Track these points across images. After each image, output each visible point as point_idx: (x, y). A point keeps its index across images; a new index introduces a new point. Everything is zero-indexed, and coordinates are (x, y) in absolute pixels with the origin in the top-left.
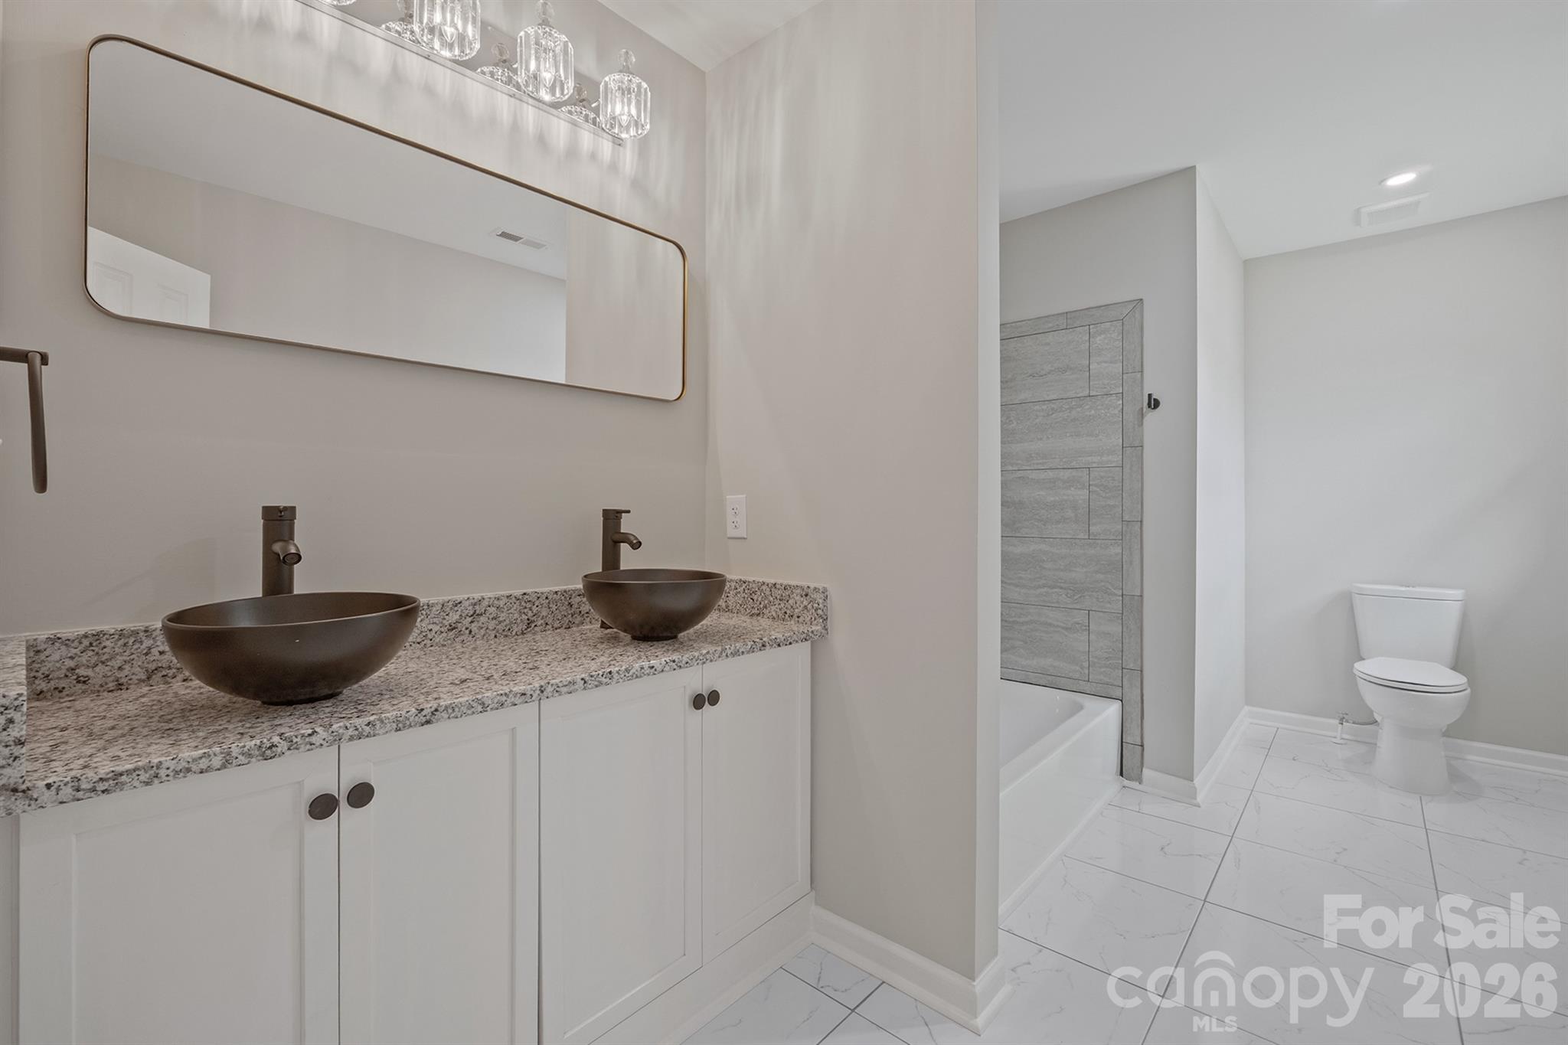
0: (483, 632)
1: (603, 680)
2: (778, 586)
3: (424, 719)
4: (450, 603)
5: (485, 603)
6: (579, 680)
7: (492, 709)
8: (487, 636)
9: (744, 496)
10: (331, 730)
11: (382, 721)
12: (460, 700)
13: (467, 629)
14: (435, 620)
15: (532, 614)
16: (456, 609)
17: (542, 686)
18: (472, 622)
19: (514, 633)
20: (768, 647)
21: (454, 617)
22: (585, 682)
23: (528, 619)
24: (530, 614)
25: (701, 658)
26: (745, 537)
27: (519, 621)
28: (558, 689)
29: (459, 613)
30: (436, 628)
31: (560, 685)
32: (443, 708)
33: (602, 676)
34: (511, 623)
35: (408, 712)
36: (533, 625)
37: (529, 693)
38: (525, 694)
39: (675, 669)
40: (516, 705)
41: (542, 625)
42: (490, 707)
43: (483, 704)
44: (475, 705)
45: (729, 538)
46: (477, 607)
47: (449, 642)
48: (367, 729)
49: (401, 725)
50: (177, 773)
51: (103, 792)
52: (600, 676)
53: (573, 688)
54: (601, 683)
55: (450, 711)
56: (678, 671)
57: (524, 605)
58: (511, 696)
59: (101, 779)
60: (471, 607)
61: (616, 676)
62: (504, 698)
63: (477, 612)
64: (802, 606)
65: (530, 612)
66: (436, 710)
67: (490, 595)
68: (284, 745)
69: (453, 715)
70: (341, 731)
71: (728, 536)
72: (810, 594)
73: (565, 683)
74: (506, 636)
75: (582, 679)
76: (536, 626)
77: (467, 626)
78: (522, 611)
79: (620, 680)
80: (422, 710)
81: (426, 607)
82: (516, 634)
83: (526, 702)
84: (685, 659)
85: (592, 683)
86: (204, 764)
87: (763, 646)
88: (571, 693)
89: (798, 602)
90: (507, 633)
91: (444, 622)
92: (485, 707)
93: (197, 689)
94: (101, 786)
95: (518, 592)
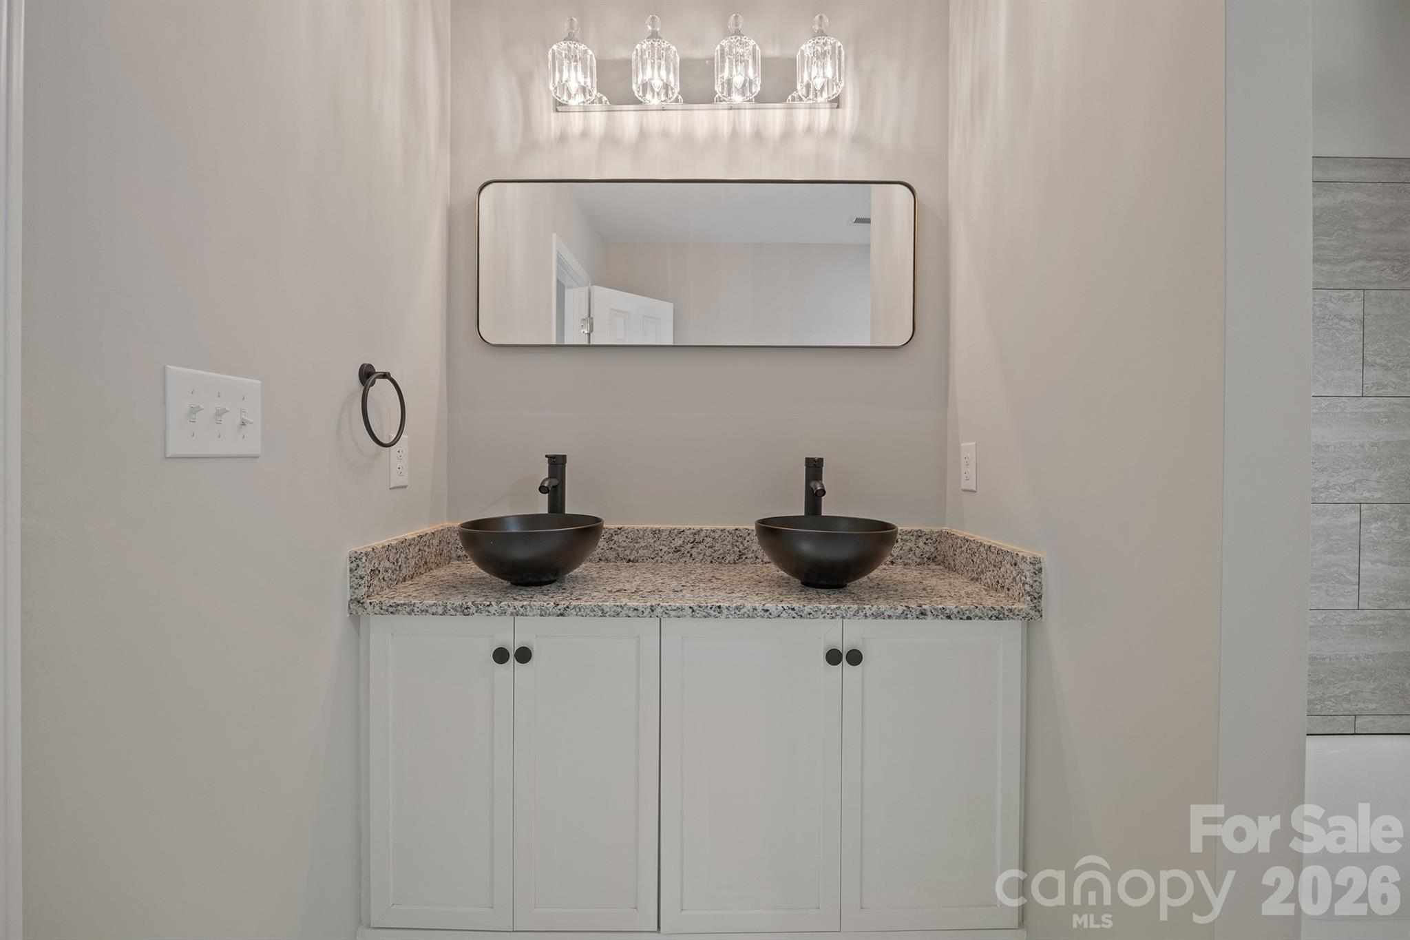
0: (701, 557)
1: (712, 612)
2: (993, 550)
3: (559, 612)
4: (676, 531)
5: (703, 534)
6: (687, 608)
7: (609, 615)
8: (704, 560)
9: (974, 443)
10: (500, 605)
11: (531, 607)
12: (589, 603)
13: (688, 552)
14: (664, 543)
15: (743, 548)
16: (680, 535)
17: (653, 606)
18: (692, 548)
19: (727, 562)
20: (930, 616)
21: (679, 542)
22: (693, 611)
23: (740, 552)
24: (741, 547)
25: (829, 612)
26: (975, 490)
27: (731, 552)
28: (667, 612)
29: (682, 539)
30: (665, 549)
31: (669, 608)
32: (572, 607)
33: (711, 608)
34: (725, 553)
35: (548, 604)
36: (744, 557)
37: (641, 609)
38: (637, 610)
39: (794, 618)
40: (629, 617)
41: (752, 558)
42: (609, 613)
43: (603, 610)
44: (596, 609)
45: (964, 490)
46: (697, 536)
47: (675, 561)
48: (522, 610)
49: (543, 613)
50: (422, 611)
51: (391, 613)
52: (708, 608)
53: (681, 613)
54: (709, 615)
55: (578, 610)
56: (798, 620)
57: (736, 538)
58: (625, 608)
59: (390, 605)
60: (692, 536)
61: (725, 611)
62: (620, 609)
63: (697, 540)
64: (1012, 577)
65: (741, 545)
66: (568, 607)
67: (709, 527)
68: (473, 609)
69: (579, 614)
70: (506, 607)
71: (963, 488)
72: (1018, 564)
73: (674, 608)
74: (721, 563)
75: (690, 607)
76: (746, 558)
77: (689, 550)
78: (735, 544)
79: (730, 616)
80: (558, 605)
81: (657, 532)
82: (729, 563)
83: (638, 616)
84: (807, 609)
85: (699, 613)
86: (434, 609)
87: (922, 614)
88: (679, 617)
89: (1009, 572)
90: (721, 560)
91: (671, 544)
92: (604, 614)
93: (471, 568)
94: (391, 610)
95: (731, 527)
